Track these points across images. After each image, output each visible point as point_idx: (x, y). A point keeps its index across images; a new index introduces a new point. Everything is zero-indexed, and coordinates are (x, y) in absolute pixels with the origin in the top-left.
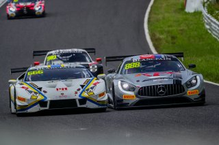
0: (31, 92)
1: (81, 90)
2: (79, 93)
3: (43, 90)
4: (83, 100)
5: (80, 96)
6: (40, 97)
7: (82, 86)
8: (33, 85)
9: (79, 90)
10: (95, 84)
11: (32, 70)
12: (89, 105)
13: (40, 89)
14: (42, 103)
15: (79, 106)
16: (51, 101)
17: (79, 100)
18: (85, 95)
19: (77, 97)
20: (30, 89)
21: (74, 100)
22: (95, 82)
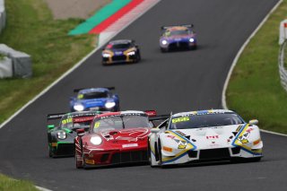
0: (178, 141)
1: (234, 137)
2: (232, 140)
3: (191, 138)
4: (237, 149)
5: (233, 144)
6: (189, 147)
7: (235, 133)
8: (180, 133)
9: (231, 137)
10: (249, 131)
11: (177, 117)
12: (243, 154)
13: (188, 137)
14: (192, 153)
15: (232, 155)
16: (201, 151)
17: (232, 149)
18: (239, 143)
19: (230, 145)
20: (177, 138)
21: (227, 149)
22: (248, 128)
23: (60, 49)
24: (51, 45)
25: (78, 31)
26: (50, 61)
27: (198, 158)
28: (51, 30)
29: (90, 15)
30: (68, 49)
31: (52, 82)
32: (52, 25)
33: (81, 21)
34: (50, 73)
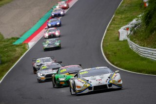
0: (83, 83)
4: (110, 85)
5: (109, 83)
6: (88, 85)
7: (109, 78)
8: (84, 79)
9: (108, 80)
11: (82, 72)
12: (114, 87)
13: (88, 81)
14: (90, 88)
15: (108, 88)
16: (94, 87)
18: (111, 82)
19: (107, 83)
20: (83, 81)
21: (106, 85)
22: (115, 75)
23: (11, 51)
24: (6, 50)
25: (17, 43)
26: (8, 56)
27: (93, 90)
28: (4, 43)
29: (21, 36)
30: (15, 50)
31: (13, 65)
32: (5, 41)
33: (18, 39)
34: (9, 61)
